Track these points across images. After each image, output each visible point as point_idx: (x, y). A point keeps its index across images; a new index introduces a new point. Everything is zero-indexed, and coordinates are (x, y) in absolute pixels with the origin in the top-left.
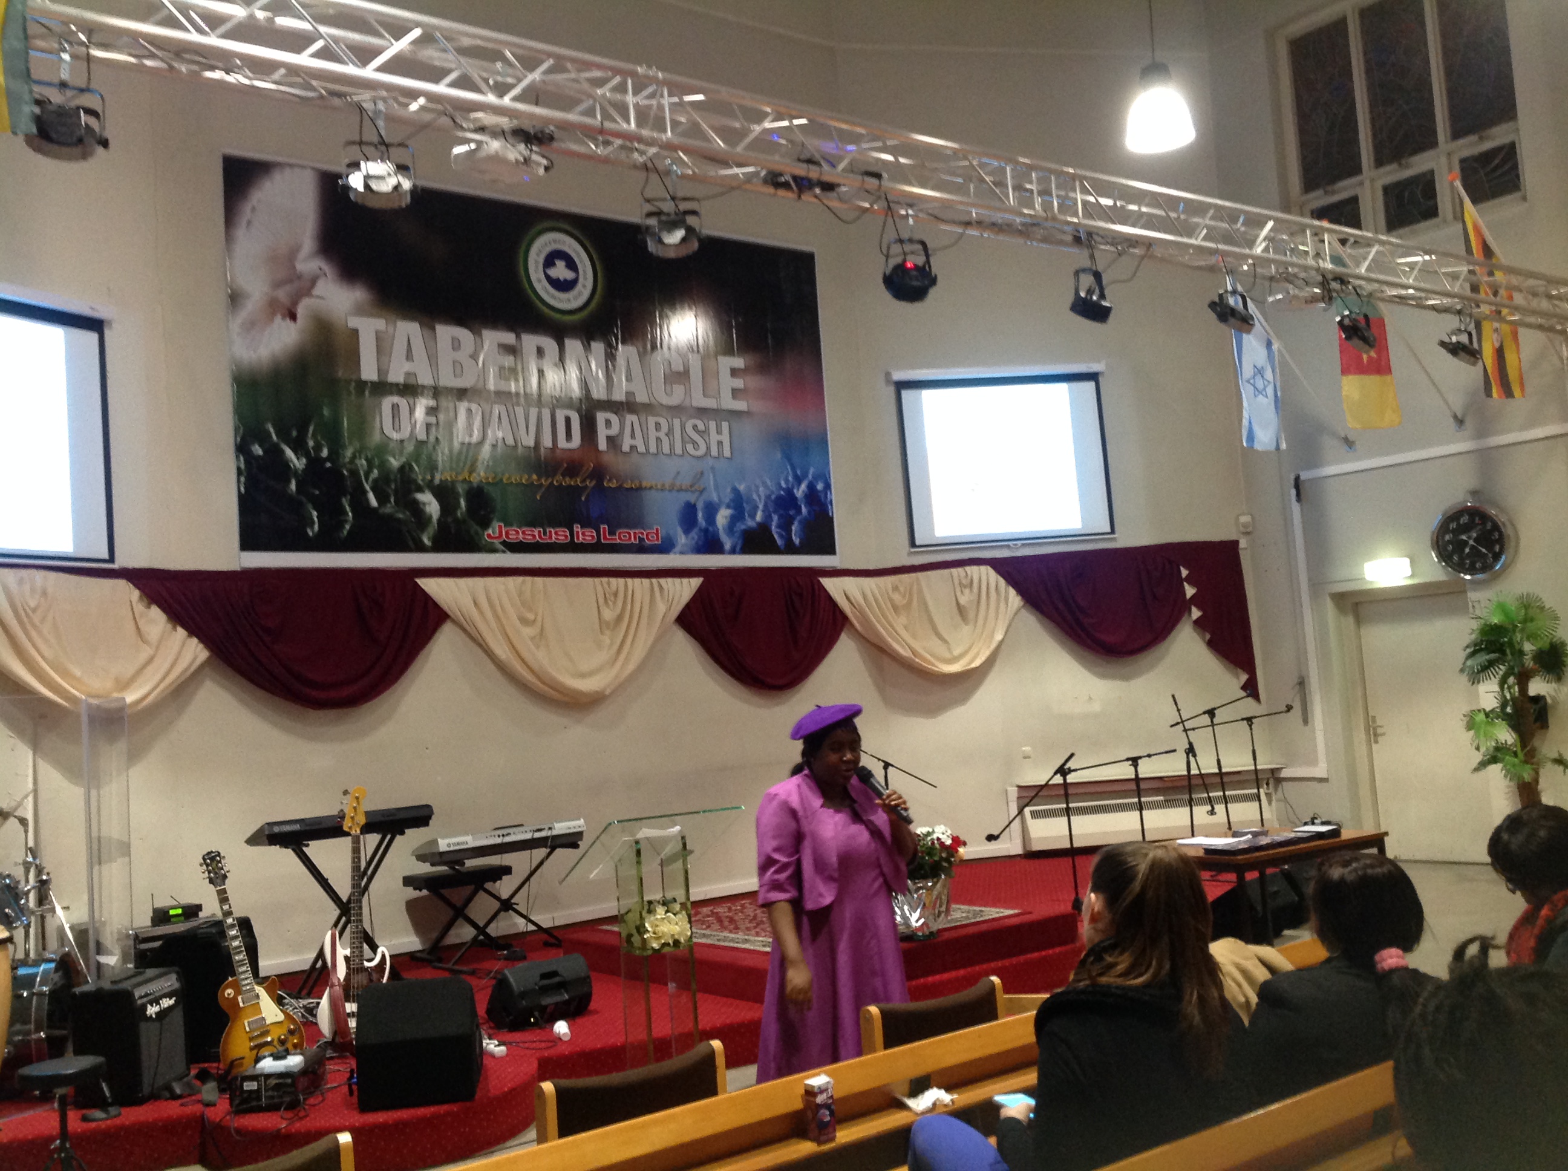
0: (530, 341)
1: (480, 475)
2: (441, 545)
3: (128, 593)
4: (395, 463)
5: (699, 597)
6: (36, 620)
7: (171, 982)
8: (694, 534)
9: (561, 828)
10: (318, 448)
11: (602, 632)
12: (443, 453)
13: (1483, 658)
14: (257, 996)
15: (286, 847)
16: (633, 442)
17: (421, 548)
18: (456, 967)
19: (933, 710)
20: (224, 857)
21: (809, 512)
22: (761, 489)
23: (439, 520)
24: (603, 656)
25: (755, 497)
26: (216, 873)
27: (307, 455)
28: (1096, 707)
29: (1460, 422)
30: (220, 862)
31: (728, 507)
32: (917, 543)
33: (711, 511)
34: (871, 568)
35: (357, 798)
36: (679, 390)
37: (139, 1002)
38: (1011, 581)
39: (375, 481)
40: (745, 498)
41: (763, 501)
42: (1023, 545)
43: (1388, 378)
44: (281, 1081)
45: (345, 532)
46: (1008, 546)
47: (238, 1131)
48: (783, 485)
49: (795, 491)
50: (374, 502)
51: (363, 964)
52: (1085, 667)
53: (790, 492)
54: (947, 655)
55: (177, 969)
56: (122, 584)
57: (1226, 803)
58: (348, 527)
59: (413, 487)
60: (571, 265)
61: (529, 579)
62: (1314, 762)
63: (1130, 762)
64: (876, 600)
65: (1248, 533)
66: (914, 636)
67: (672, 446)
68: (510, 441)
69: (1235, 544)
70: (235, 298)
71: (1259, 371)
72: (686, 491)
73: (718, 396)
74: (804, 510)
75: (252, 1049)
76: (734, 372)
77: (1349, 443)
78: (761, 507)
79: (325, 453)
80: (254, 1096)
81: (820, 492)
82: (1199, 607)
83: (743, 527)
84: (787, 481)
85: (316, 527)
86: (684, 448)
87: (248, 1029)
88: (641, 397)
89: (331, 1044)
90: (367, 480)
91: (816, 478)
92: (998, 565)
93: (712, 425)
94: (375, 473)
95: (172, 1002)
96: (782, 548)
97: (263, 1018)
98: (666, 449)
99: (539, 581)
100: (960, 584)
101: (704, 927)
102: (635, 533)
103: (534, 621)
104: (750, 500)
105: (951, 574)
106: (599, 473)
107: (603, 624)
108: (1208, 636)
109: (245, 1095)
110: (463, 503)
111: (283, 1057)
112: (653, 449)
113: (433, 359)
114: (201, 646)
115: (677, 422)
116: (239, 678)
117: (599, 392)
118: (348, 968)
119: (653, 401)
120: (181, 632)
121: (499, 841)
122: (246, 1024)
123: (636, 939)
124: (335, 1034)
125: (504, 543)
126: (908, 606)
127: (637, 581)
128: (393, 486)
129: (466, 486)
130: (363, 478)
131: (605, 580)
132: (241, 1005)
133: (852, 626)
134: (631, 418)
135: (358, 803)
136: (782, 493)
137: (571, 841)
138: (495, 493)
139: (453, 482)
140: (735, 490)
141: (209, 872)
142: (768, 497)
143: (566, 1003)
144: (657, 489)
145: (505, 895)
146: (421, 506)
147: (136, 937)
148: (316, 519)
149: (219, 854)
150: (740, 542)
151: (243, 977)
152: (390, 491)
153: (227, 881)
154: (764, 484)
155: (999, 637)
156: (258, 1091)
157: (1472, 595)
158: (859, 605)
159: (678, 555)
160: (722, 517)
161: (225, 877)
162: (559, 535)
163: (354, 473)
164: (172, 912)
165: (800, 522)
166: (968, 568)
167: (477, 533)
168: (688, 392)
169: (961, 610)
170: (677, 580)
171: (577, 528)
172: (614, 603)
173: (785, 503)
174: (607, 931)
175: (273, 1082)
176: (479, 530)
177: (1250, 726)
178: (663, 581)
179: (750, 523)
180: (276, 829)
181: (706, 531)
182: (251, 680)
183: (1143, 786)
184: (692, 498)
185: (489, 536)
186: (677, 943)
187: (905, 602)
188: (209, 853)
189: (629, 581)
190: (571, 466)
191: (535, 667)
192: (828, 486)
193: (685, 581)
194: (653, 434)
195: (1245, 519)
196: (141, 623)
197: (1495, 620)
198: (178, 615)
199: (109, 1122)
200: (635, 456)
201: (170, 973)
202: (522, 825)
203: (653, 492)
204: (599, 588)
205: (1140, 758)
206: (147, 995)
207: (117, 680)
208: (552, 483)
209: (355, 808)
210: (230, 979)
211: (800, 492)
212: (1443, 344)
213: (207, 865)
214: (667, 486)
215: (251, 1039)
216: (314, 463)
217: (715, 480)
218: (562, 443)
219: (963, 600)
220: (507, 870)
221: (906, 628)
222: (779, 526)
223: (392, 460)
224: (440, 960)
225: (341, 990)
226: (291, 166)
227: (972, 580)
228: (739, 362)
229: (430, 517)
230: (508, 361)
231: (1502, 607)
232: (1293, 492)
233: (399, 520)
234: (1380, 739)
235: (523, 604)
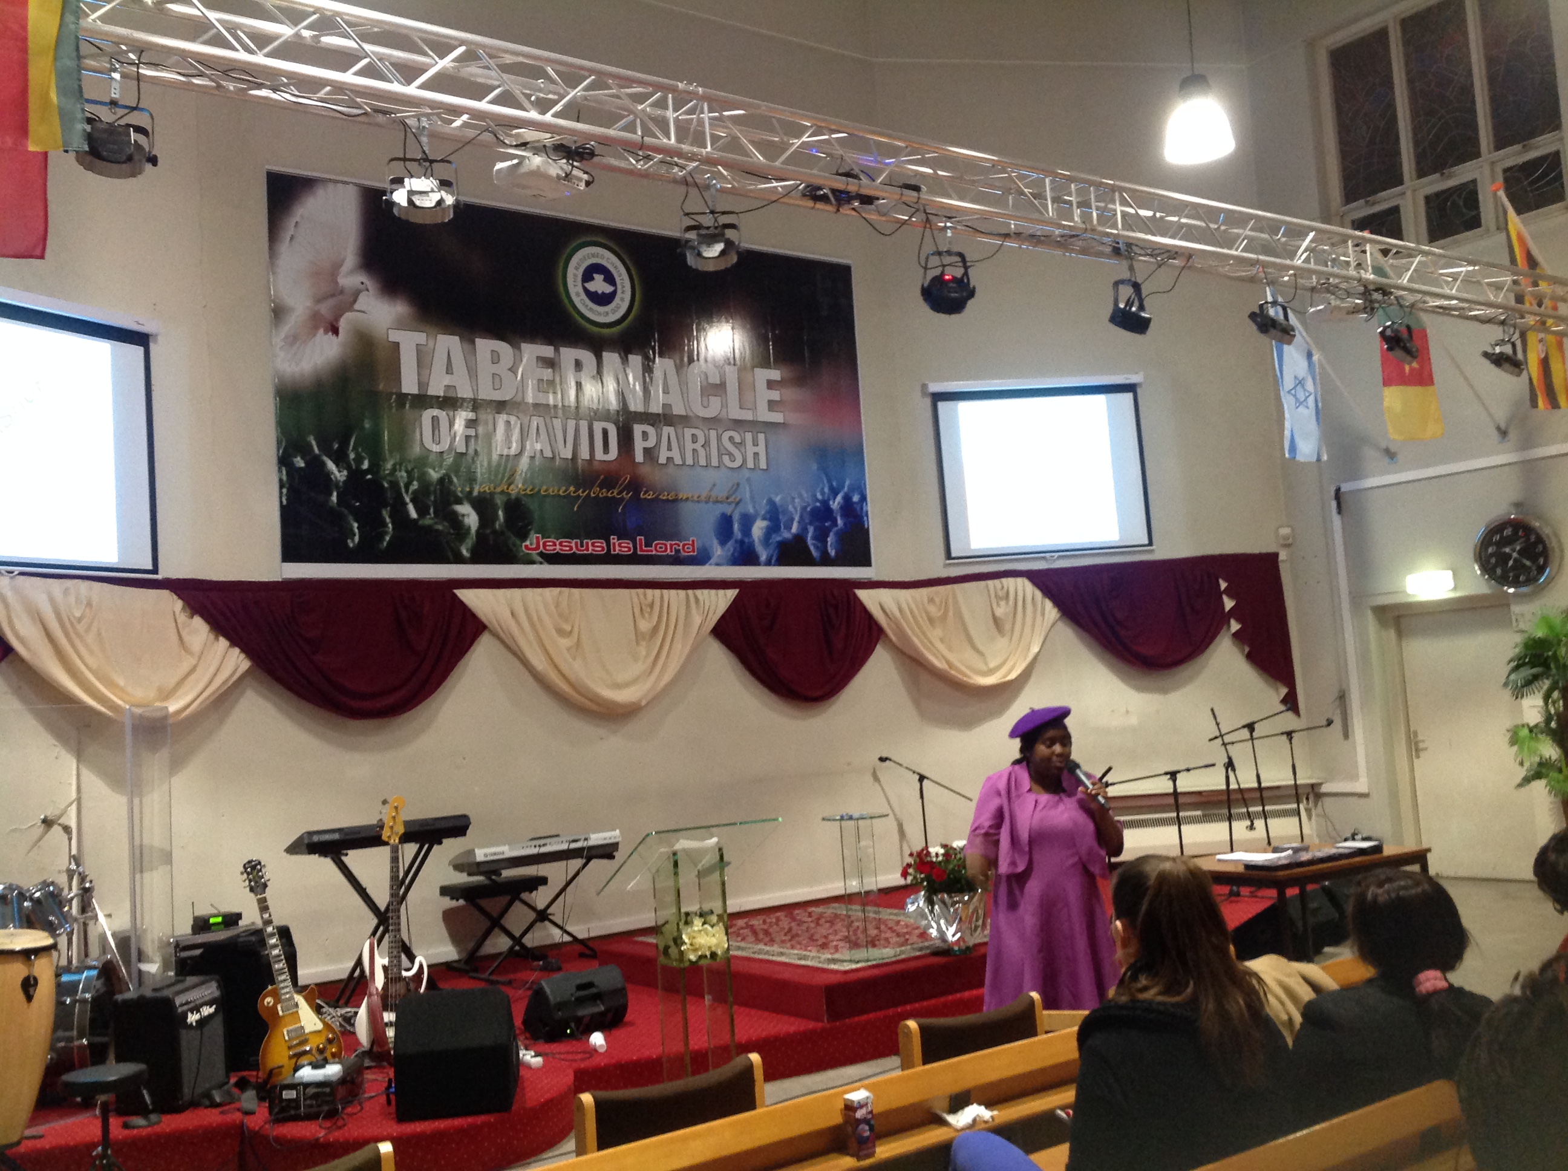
0: (569, 354)
1: (518, 487)
2: (479, 557)
3: (174, 604)
4: (434, 475)
5: (734, 610)
6: (80, 628)
7: (211, 990)
8: (730, 545)
9: (597, 838)
10: (359, 460)
11: (638, 643)
12: (482, 466)
13: (1527, 672)
14: (297, 1005)
15: (326, 856)
16: (669, 454)
17: (459, 560)
18: (494, 978)
19: (968, 723)
20: (264, 866)
21: (845, 524)
22: (797, 501)
23: (477, 532)
24: (639, 668)
25: (791, 508)
26: (256, 882)
27: (349, 468)
28: (1133, 720)
29: (1503, 433)
30: (260, 870)
31: (764, 519)
32: (953, 555)
33: (747, 522)
34: (907, 580)
35: (396, 808)
36: (715, 403)
37: (180, 1010)
38: (1048, 593)
39: (415, 492)
40: (780, 510)
41: (799, 512)
42: (1060, 557)
43: (1430, 389)
44: (319, 1090)
45: (385, 544)
46: (1044, 558)
47: (277, 1139)
48: (819, 497)
49: (831, 503)
50: (414, 514)
51: (401, 973)
52: (1123, 680)
53: (825, 504)
54: (984, 668)
55: (217, 977)
56: (165, 593)
57: (1266, 819)
58: (388, 538)
59: (452, 499)
60: (610, 279)
61: (566, 591)
62: (1354, 777)
63: (1169, 776)
64: (912, 612)
65: (1287, 546)
66: (950, 649)
67: (708, 457)
68: (548, 454)
69: (1275, 556)
70: (278, 313)
71: (1300, 383)
72: (721, 502)
73: (754, 409)
74: (840, 522)
75: (290, 1057)
76: (771, 384)
77: (1390, 454)
78: (797, 518)
79: (366, 465)
80: (293, 1104)
81: (855, 503)
82: (1238, 620)
83: (779, 539)
84: (823, 493)
85: (357, 539)
86: (720, 460)
87: (287, 1038)
88: (678, 410)
89: (369, 1053)
90: (407, 492)
91: (852, 489)
92: (1034, 577)
93: (749, 436)
94: (415, 485)
95: (212, 1010)
96: (818, 559)
97: (302, 1028)
98: (703, 462)
99: (576, 592)
100: (996, 596)
101: (739, 939)
102: (671, 546)
103: (571, 632)
104: (785, 511)
105: (987, 586)
106: (636, 485)
107: (639, 636)
108: (1247, 649)
109: (284, 1104)
110: (500, 513)
111: (323, 1066)
112: (690, 461)
113: (472, 372)
114: (243, 656)
115: (713, 433)
116: (279, 688)
117: (636, 405)
118: (386, 977)
119: (690, 414)
120: (223, 643)
121: (534, 851)
122: (285, 1033)
123: (673, 951)
124: (373, 1043)
125: (541, 554)
126: (944, 618)
127: (673, 592)
128: (432, 498)
129: (505, 498)
130: (403, 490)
131: (640, 591)
132: (281, 1013)
133: (887, 636)
134: (667, 430)
135: (397, 813)
136: (818, 504)
137: (607, 852)
138: (533, 506)
139: (492, 494)
140: (771, 502)
141: (250, 881)
142: (804, 509)
143: (602, 1014)
144: (693, 501)
145: (541, 905)
146: (460, 518)
147: (177, 945)
148: (356, 531)
149: (260, 863)
150: (776, 552)
151: (282, 985)
152: (430, 503)
153: (267, 889)
154: (801, 496)
155: (1035, 649)
156: (296, 1101)
157: (1516, 609)
158: (896, 619)
159: (713, 567)
160: (758, 529)
161: (265, 886)
162: (596, 546)
163: (394, 485)
164: (212, 920)
165: (836, 534)
166: (1004, 580)
167: (514, 545)
168: (725, 405)
169: (996, 621)
170: (713, 592)
171: (614, 539)
172: (650, 613)
173: (821, 515)
174: (642, 943)
175: (311, 1091)
176: (518, 542)
177: (1290, 740)
178: (699, 592)
179: (786, 535)
180: (315, 838)
181: (742, 542)
182: (290, 688)
183: (1181, 800)
184: (728, 510)
185: (526, 547)
186: (713, 955)
187: (939, 614)
188: (250, 862)
189: (665, 591)
190: (608, 477)
191: (572, 678)
192: (863, 498)
193: (721, 592)
194: (689, 446)
195: (1285, 531)
196: (184, 634)
197: (1540, 634)
198: (220, 626)
199: (149, 1129)
200: (671, 467)
201: (212, 980)
202: (557, 836)
203: (689, 504)
204: (636, 600)
205: (1179, 772)
206: (187, 1003)
207: (160, 690)
208: (589, 494)
209: (394, 818)
210: (270, 987)
211: (836, 504)
212: (1486, 355)
213: (248, 874)
214: (703, 498)
215: (290, 1048)
216: (355, 475)
217: (751, 492)
218: (599, 455)
219: (999, 612)
220: (543, 881)
221: (942, 640)
222: (814, 538)
223: (431, 472)
224: (476, 970)
225: (379, 999)
226: (336, 182)
227: (1008, 592)
228: (775, 374)
229: (469, 528)
230: (547, 374)
231: (1546, 620)
232: (1334, 504)
233: (437, 531)
234: (1422, 754)
235: (561, 615)
